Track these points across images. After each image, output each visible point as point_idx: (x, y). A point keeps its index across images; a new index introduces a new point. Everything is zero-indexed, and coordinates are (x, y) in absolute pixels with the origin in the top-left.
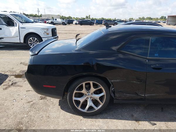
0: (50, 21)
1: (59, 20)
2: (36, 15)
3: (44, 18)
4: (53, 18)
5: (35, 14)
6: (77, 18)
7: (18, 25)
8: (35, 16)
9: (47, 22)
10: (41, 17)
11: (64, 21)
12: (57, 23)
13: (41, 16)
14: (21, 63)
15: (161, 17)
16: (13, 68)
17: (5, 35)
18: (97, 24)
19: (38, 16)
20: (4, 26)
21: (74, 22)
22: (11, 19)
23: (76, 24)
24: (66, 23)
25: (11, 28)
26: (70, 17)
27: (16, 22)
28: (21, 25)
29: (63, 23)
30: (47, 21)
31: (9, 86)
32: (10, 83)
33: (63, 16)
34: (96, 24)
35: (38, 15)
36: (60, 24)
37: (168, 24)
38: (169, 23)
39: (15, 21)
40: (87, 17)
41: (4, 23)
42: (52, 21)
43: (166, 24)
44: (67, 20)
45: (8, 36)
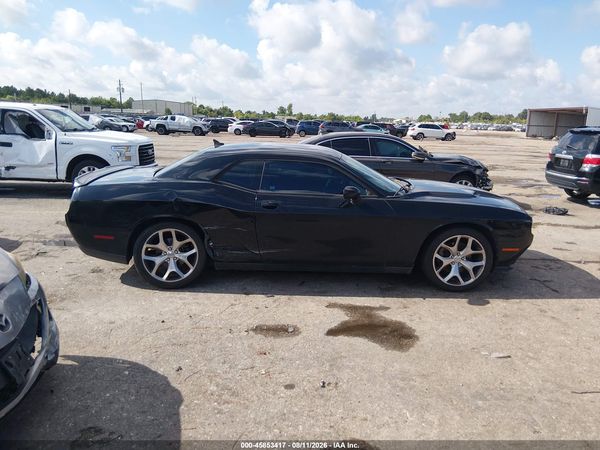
0: (154, 123)
1: (185, 121)
2: (113, 100)
3: (139, 111)
4: (168, 112)
5: (108, 98)
6: (249, 112)
7: (54, 136)
8: (110, 104)
9: (145, 126)
10: (131, 108)
11: (200, 123)
12: (176, 128)
13: (129, 104)
14: (57, 223)
15: (520, 111)
16: (38, 231)
17: (20, 160)
18: (303, 133)
19: (120, 106)
20: (20, 137)
21: (232, 127)
22: (37, 121)
23: (237, 132)
24: (204, 129)
25: (37, 143)
26: (225, 109)
27: (50, 128)
28: (62, 136)
29: (195, 128)
30: (146, 123)
31: (32, 257)
32: (35, 253)
33: (201, 106)
34: (298, 133)
35: (118, 99)
36: (185, 132)
37: (530, 134)
38: (533, 131)
39: (48, 126)
40: (282, 111)
41: (19, 130)
42: (162, 122)
43: (525, 134)
44: (208, 121)
45: (28, 161)
